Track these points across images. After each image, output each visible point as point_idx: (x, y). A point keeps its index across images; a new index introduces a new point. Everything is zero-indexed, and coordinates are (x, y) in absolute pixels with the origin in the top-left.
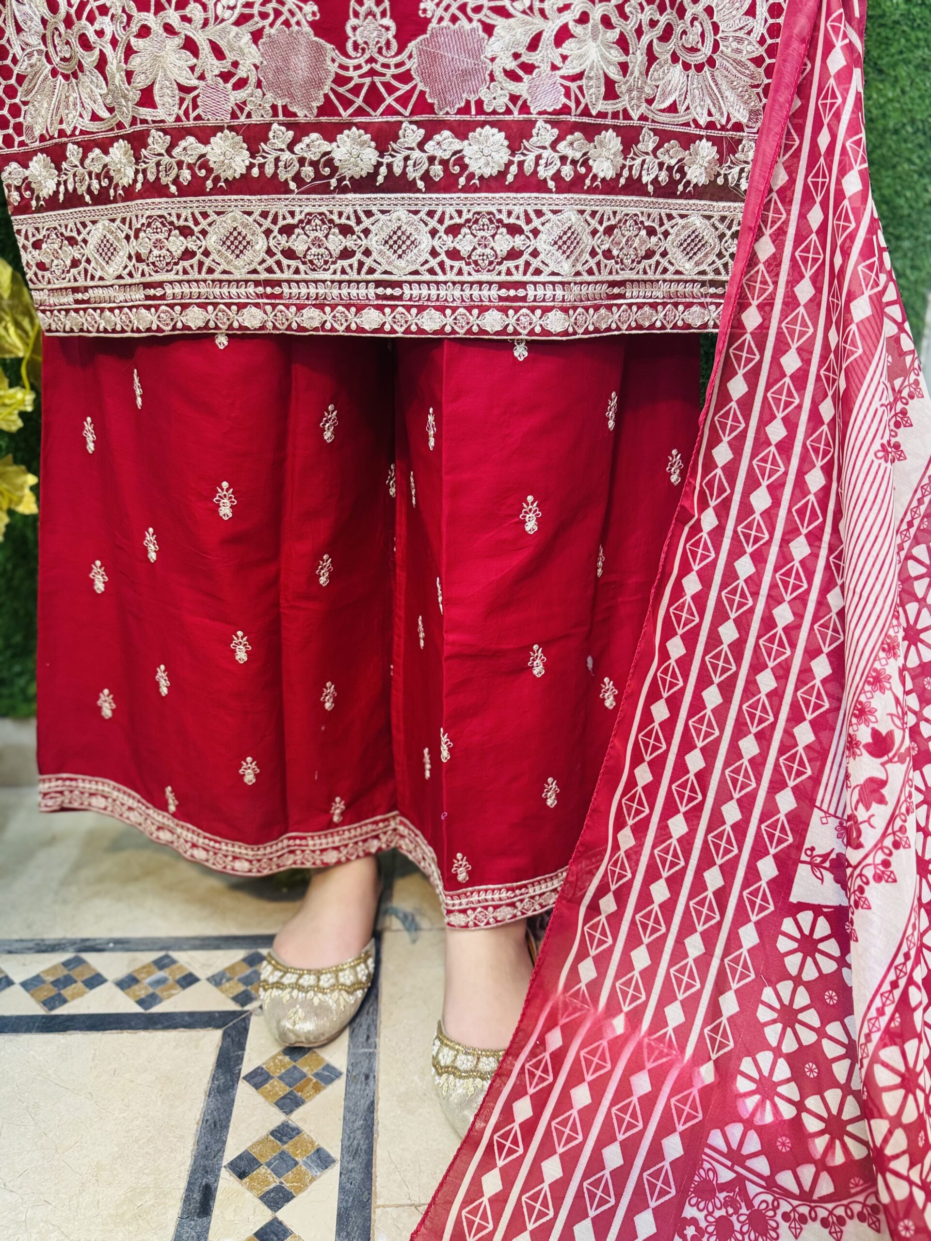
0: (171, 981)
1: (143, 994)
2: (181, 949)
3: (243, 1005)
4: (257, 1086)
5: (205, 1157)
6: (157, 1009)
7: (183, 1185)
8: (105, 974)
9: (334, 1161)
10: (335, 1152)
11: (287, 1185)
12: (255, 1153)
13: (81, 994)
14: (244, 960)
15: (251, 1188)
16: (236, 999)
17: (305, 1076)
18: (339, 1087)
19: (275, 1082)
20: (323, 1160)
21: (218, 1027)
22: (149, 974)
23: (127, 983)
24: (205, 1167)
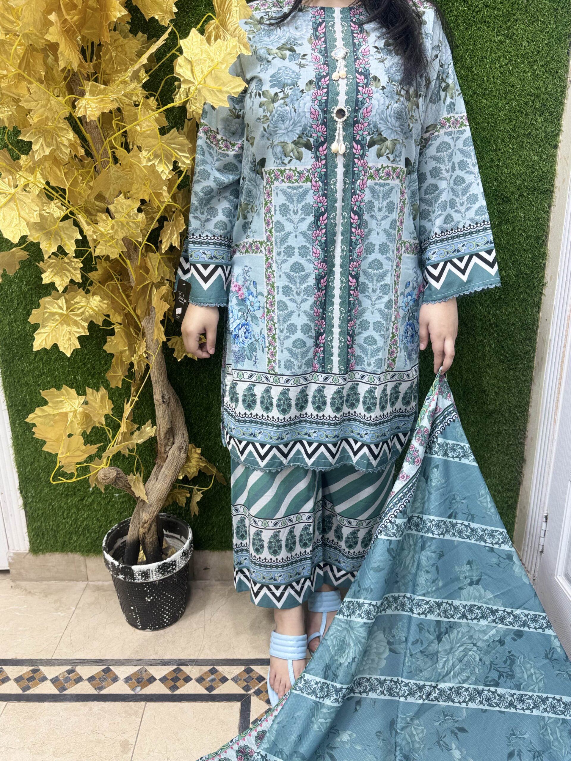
0: (217, 680)
1: (207, 685)
2: (219, 665)
3: (247, 691)
6: (214, 692)
8: (192, 676)
13: (184, 685)
14: (244, 671)
16: (243, 688)
21: (239, 701)
22: (208, 677)
23: (200, 680)
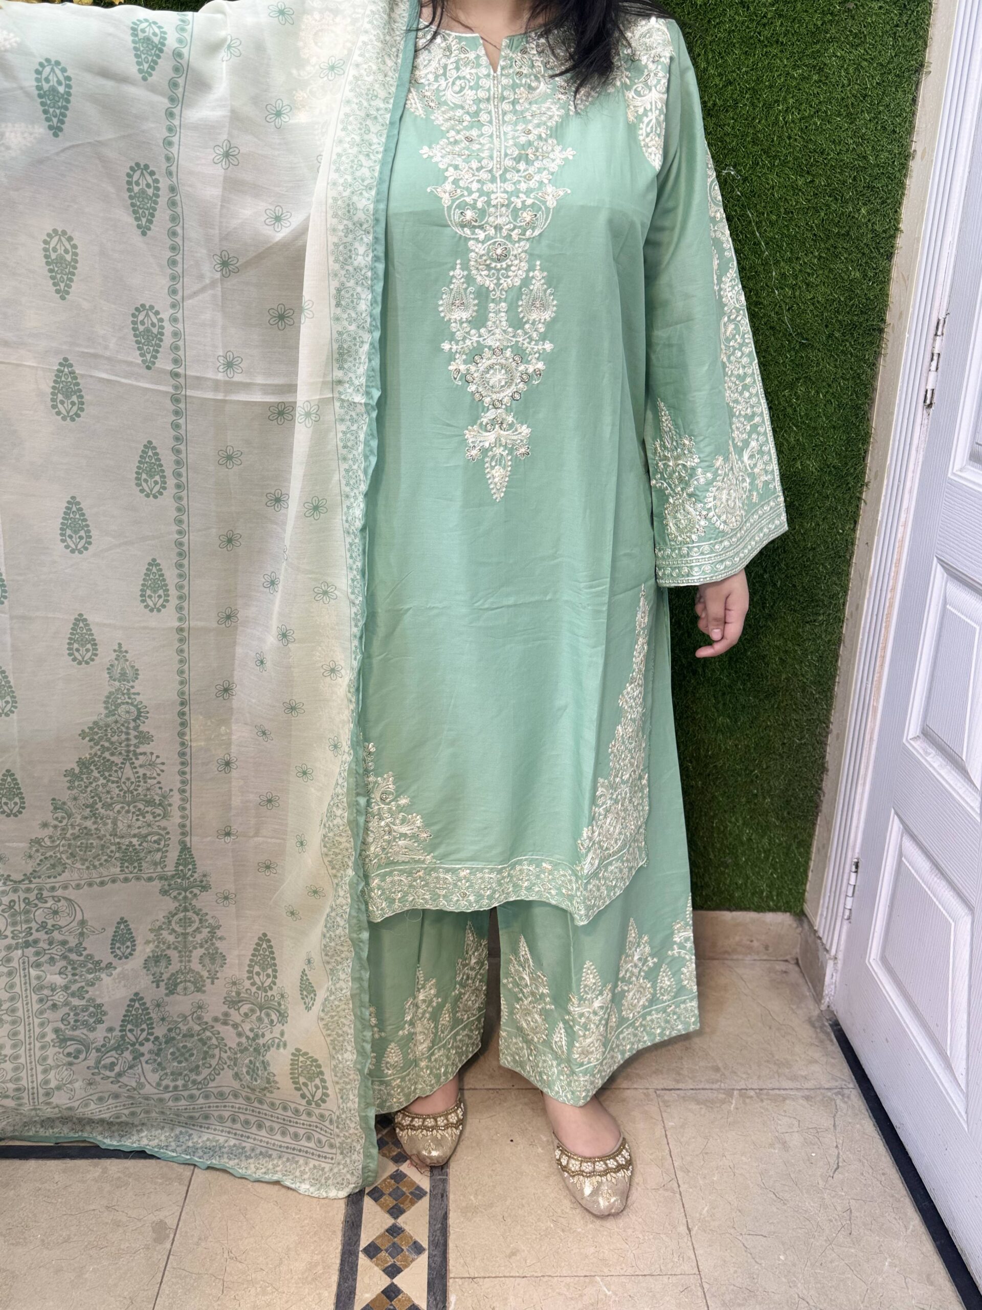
4: (376, 1200)
5: (349, 1244)
7: (338, 1261)
9: (424, 1250)
10: (425, 1244)
11: (398, 1263)
12: (378, 1243)
15: (377, 1265)
17: (404, 1194)
18: (425, 1202)
19: (386, 1197)
20: (418, 1249)
24: (350, 1251)
